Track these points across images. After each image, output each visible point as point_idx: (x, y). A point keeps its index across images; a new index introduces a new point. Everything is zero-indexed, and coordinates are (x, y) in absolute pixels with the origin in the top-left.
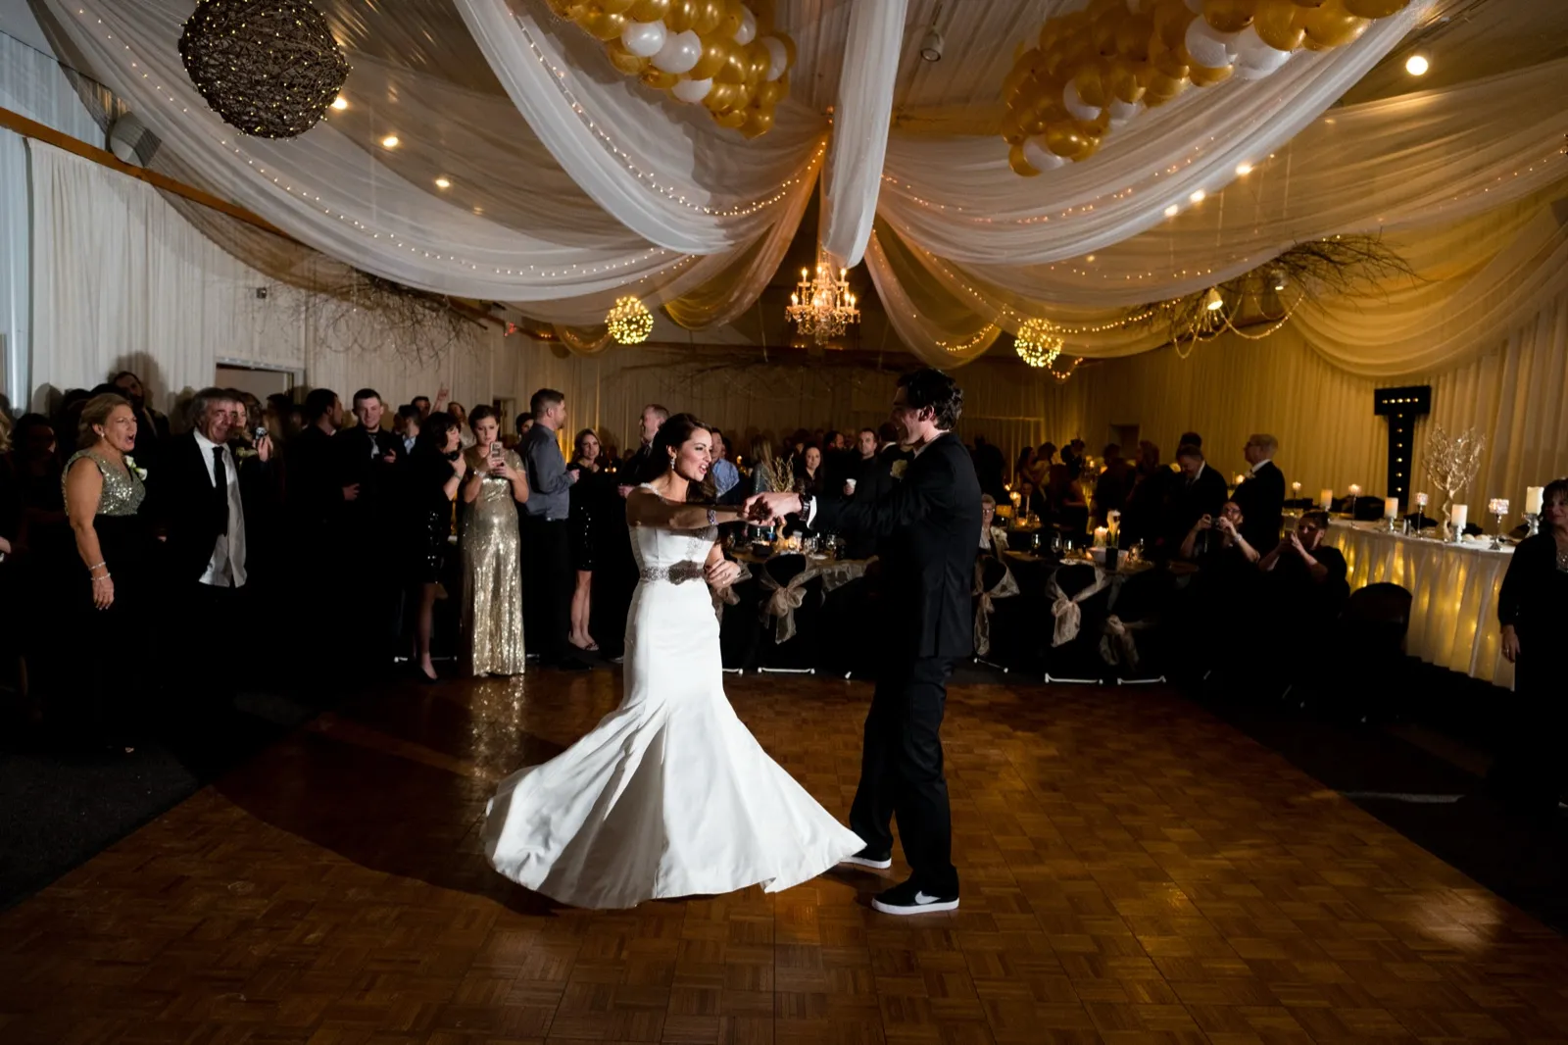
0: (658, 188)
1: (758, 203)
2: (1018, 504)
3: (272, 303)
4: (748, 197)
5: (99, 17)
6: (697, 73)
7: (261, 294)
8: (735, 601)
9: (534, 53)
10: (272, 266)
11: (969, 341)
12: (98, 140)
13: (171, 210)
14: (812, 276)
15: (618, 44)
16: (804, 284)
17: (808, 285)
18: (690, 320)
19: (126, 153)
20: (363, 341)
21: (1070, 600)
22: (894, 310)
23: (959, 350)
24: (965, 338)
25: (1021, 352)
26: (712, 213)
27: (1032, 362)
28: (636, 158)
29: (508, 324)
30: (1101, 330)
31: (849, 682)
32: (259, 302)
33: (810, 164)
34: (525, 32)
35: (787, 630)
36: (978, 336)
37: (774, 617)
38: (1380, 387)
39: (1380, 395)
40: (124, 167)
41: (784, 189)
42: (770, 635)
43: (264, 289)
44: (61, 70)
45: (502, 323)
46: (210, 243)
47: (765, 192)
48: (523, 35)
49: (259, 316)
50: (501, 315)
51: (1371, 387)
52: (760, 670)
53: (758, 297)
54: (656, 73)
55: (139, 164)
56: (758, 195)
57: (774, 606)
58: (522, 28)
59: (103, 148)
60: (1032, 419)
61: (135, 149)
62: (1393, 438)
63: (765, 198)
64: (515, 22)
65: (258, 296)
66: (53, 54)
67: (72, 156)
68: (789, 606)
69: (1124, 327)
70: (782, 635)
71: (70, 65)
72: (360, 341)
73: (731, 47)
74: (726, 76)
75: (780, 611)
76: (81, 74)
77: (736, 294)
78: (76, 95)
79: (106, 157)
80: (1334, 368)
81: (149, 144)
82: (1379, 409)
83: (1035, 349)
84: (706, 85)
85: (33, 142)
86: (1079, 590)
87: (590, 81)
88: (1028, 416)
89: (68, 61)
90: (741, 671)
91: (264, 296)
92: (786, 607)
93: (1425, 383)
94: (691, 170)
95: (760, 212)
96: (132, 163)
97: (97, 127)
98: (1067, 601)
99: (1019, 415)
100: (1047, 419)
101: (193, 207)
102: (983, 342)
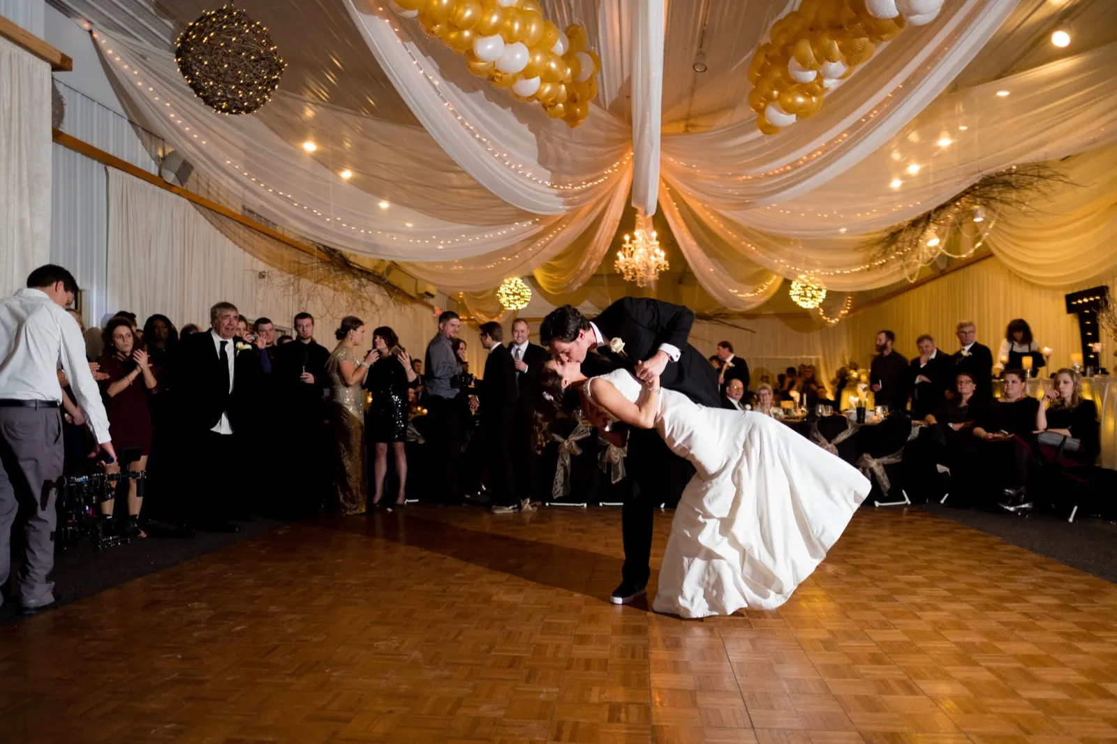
0: (510, 165)
1: (587, 182)
2: (798, 400)
3: (270, 282)
4: (579, 178)
5: (151, 86)
6: (527, 73)
7: (262, 276)
8: (579, 452)
9: (417, 68)
10: (268, 257)
11: (755, 291)
12: (153, 170)
13: (202, 218)
14: (633, 238)
15: (471, 54)
16: (627, 246)
17: (630, 246)
18: (555, 287)
19: (170, 177)
20: (333, 312)
21: (830, 442)
22: (695, 265)
23: (750, 297)
24: (751, 288)
25: (795, 299)
26: (552, 187)
27: (804, 305)
28: (493, 143)
29: (436, 308)
30: (851, 272)
31: (663, 510)
32: (262, 281)
33: (625, 160)
34: (410, 53)
35: (619, 473)
36: (762, 288)
37: (610, 464)
38: (1070, 292)
39: (1070, 298)
40: (168, 187)
41: (606, 175)
42: (608, 477)
43: (264, 272)
44: (130, 126)
45: (431, 307)
46: (227, 240)
47: (594, 175)
48: (409, 56)
49: (261, 291)
50: (431, 301)
51: (1062, 294)
52: (601, 504)
53: (600, 263)
54: (499, 75)
55: (178, 185)
56: (588, 177)
57: (609, 457)
58: (407, 50)
59: (157, 175)
60: (813, 357)
61: (176, 175)
62: (1083, 329)
63: (592, 180)
64: (403, 47)
65: (260, 277)
66: (126, 116)
67: (135, 179)
68: (620, 456)
69: (868, 270)
70: (616, 477)
71: (137, 123)
72: (331, 312)
73: (549, 55)
74: (548, 77)
75: (613, 459)
76: (143, 129)
77: (584, 264)
78: (139, 142)
79: (159, 181)
80: (1032, 285)
81: (185, 169)
82: (1070, 309)
83: (805, 295)
84: (535, 82)
85: (110, 169)
86: (835, 436)
87: (459, 91)
88: (810, 355)
89: (135, 120)
90: (585, 505)
91: (263, 277)
92: (618, 457)
93: (1104, 284)
94: (537, 157)
95: (588, 190)
96: (175, 184)
97: (153, 162)
98: (827, 443)
99: (802, 354)
100: (824, 355)
101: (215, 217)
102: (766, 292)
